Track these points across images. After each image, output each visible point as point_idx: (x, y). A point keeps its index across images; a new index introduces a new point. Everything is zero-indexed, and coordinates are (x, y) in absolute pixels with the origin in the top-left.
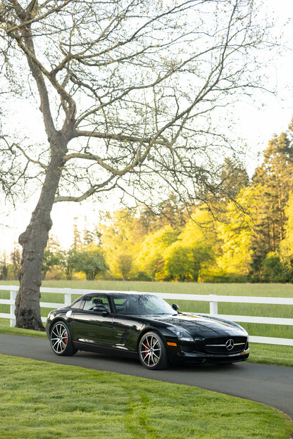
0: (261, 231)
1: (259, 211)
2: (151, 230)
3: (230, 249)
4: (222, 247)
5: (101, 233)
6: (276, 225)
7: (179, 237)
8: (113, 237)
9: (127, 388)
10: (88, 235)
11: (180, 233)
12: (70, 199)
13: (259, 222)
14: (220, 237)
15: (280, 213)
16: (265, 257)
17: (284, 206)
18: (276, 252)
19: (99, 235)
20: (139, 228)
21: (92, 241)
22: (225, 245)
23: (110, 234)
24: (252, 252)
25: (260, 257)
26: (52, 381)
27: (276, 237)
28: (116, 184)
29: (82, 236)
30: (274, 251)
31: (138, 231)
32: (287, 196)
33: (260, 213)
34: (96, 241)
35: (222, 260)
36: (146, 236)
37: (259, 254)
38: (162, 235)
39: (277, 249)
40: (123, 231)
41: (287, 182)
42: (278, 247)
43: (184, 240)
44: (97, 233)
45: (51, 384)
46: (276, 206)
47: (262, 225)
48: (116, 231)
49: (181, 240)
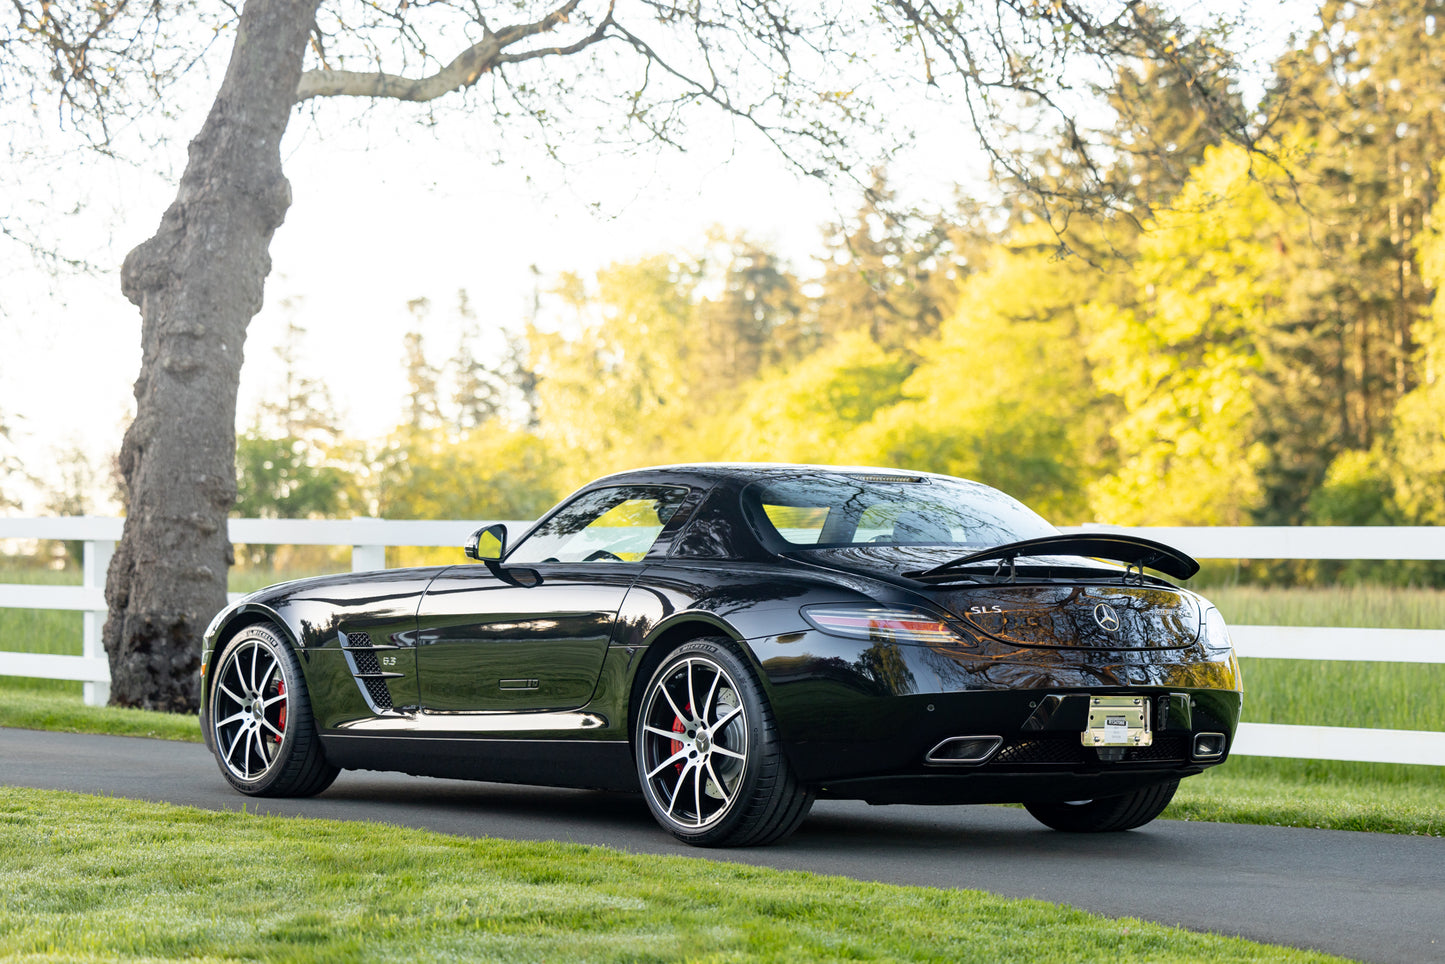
0: (1305, 355)
1: (1297, 254)
2: (776, 357)
3: (1155, 440)
4: (1117, 432)
5: (538, 371)
6: (1374, 327)
7: (909, 387)
8: (598, 390)
9: (667, 902)
10: (478, 384)
11: (912, 368)
12: (381, 86)
13: (1295, 309)
14: (1105, 384)
15: (1393, 265)
16: (1320, 478)
17: (1415, 228)
18: (1377, 449)
19: (530, 383)
20: (719, 346)
21: (493, 409)
22: (1130, 423)
23: (580, 375)
24: (1259, 453)
25: (1297, 476)
26: (276, 878)
27: (1377, 385)
28: (609, 20)
29: (449, 386)
30: (1367, 447)
31: (713, 361)
32: (1431, 190)
33: (1301, 266)
34: (514, 407)
35: (1114, 492)
36: (749, 385)
37: (1290, 461)
38: (833, 376)
39: (1379, 441)
40: (645, 364)
41: (1430, 117)
42: (1386, 429)
43: (933, 400)
44: (520, 371)
45: (268, 887)
46: (1376, 232)
47: (1310, 326)
48: (607, 360)
49: (917, 399)
